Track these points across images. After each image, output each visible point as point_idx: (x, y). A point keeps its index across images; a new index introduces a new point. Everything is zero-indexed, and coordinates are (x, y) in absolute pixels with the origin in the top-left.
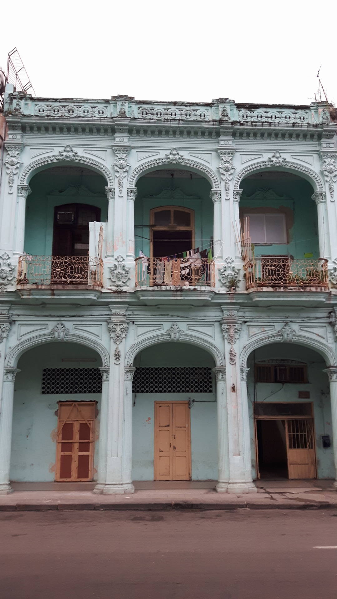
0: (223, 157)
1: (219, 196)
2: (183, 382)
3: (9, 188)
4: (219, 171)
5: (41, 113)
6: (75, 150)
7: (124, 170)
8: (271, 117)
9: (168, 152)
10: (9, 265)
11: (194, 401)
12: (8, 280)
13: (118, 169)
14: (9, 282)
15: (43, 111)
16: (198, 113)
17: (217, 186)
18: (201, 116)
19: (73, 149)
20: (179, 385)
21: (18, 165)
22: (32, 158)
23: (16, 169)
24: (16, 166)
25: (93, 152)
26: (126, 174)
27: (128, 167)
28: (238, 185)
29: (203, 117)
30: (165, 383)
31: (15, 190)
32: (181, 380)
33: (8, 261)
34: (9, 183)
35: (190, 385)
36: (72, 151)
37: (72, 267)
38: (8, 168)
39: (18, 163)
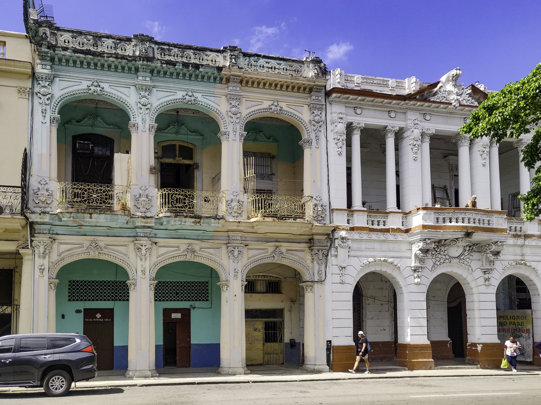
0: (231, 102)
1: (228, 137)
2: (185, 293)
3: (42, 118)
4: (228, 114)
5: (66, 44)
6: (102, 85)
7: (147, 107)
8: (271, 68)
9: (184, 93)
10: (47, 190)
11: (194, 308)
12: (47, 203)
13: (141, 106)
14: (48, 205)
15: (69, 42)
16: (210, 58)
17: (226, 127)
18: (212, 61)
19: (100, 84)
20: (182, 295)
21: (50, 96)
22: (61, 90)
23: (48, 99)
24: (47, 97)
25: (118, 88)
26: (148, 111)
27: (150, 105)
28: (243, 128)
29: (214, 63)
30: (171, 293)
31: (48, 120)
32: (184, 291)
33: (46, 187)
34: (42, 112)
35: (191, 295)
36: (99, 86)
37: (107, 194)
38: (41, 98)
39: (49, 94)
